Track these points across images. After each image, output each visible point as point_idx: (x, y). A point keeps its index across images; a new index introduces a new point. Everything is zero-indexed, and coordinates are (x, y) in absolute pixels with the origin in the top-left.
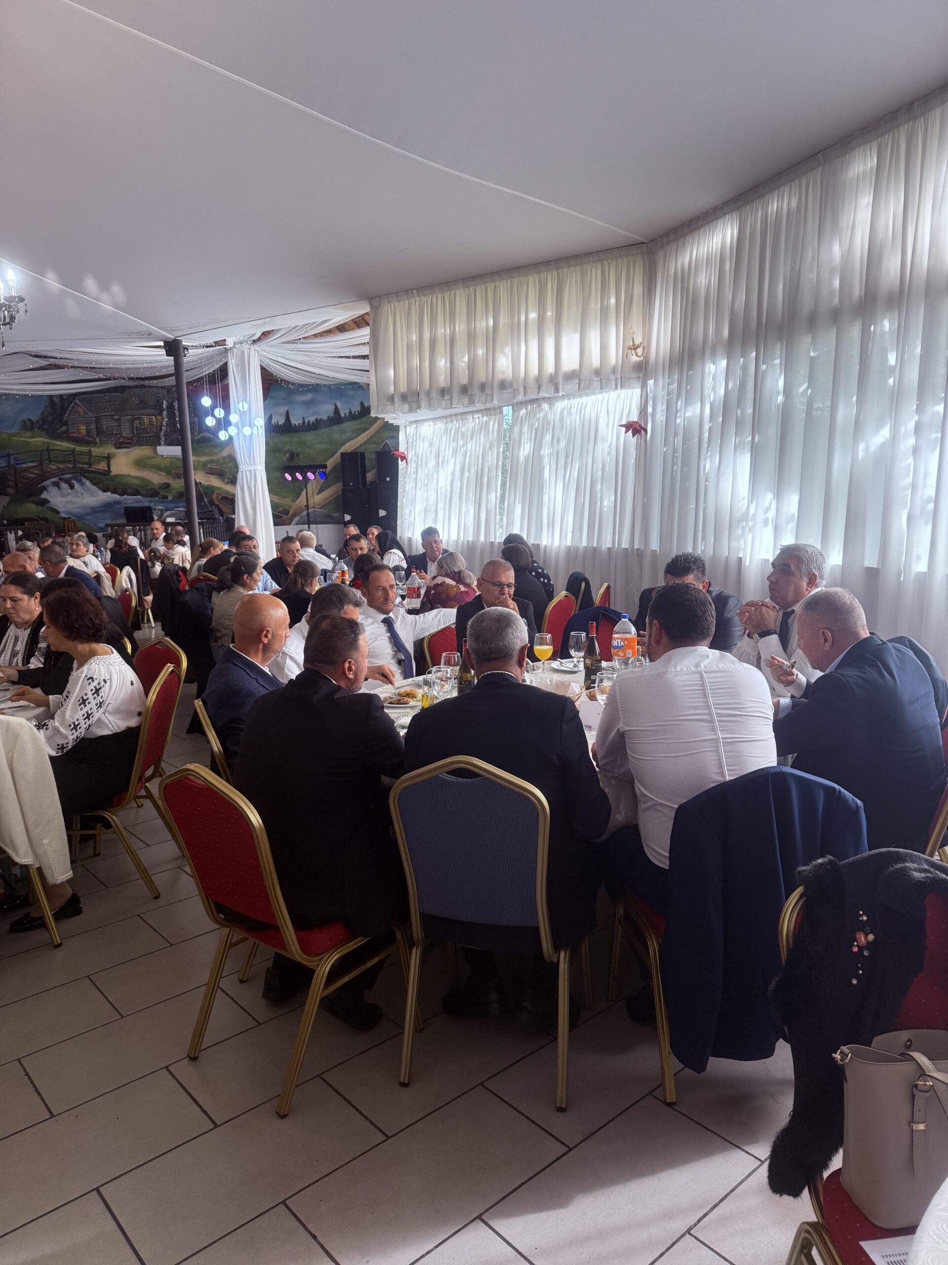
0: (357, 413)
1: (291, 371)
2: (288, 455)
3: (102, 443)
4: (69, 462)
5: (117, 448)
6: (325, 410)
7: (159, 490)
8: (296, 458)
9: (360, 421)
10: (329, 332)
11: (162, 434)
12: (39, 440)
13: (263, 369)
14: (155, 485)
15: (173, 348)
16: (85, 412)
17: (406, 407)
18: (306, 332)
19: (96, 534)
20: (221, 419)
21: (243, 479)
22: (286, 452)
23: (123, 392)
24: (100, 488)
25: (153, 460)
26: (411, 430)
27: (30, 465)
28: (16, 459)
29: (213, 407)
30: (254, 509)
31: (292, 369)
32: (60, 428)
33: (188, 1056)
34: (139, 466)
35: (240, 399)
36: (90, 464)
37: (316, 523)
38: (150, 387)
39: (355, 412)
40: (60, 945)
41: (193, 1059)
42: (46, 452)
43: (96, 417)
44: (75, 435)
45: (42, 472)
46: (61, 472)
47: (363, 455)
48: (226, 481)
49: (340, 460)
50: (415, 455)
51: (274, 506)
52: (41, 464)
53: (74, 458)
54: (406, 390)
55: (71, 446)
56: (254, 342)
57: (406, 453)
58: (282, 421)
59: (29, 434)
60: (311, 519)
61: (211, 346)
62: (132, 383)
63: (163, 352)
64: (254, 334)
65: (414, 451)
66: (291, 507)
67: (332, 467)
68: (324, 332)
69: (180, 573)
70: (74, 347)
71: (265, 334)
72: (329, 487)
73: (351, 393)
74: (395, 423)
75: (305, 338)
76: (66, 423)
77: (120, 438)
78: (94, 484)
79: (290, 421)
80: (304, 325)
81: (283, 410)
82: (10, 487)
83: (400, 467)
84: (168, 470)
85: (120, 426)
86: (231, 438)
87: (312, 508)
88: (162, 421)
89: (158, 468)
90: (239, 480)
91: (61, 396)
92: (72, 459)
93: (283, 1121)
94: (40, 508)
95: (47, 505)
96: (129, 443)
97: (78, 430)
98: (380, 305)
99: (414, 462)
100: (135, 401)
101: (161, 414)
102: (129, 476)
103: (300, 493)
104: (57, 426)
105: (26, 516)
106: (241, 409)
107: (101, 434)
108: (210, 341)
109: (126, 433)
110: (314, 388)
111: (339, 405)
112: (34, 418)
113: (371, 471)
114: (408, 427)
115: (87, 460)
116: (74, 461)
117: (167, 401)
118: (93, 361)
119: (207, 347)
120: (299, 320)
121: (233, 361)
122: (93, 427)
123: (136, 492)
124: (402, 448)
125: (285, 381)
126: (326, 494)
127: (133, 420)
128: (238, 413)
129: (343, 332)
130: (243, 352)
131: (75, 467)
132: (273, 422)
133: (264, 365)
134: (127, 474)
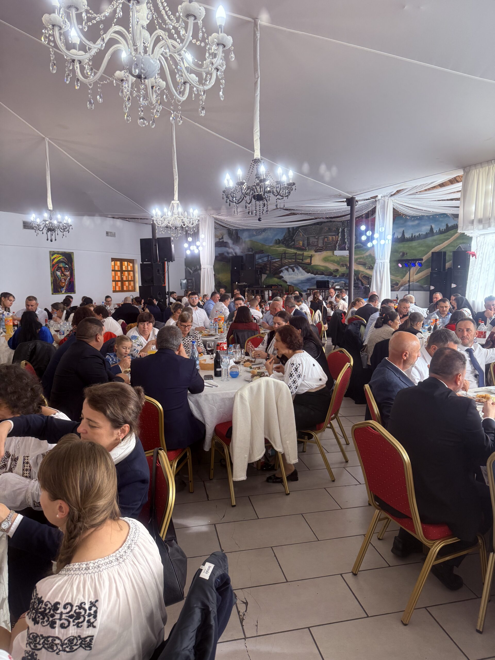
0: (443, 230)
1: (410, 210)
2: (401, 254)
3: (309, 250)
4: (293, 259)
5: (316, 252)
6: (425, 229)
7: (333, 272)
8: (405, 255)
9: (445, 234)
10: (434, 187)
11: (337, 245)
12: (282, 249)
13: (394, 209)
14: (331, 270)
15: (350, 202)
16: (303, 234)
17: (481, 226)
18: (422, 188)
19: (302, 293)
20: (369, 236)
21: (377, 267)
22: (401, 252)
23: (321, 225)
24: (306, 271)
25: (332, 257)
26: (481, 239)
27: (276, 260)
28: (271, 258)
29: (366, 230)
30: (381, 282)
31: (410, 209)
32: (291, 242)
33: (352, 572)
34: (325, 260)
35: (381, 226)
36: (302, 260)
37: (413, 290)
38: (334, 221)
39: (442, 229)
40: (288, 494)
41: (355, 575)
42: (284, 254)
43: (308, 238)
44: (297, 246)
45: (281, 263)
46: (291, 263)
47: (445, 253)
48: (367, 268)
49: (431, 256)
50: (482, 253)
51: (392, 281)
52: (281, 260)
53: (296, 257)
54: (482, 217)
55: (295, 251)
56: (392, 195)
57: (475, 252)
58: (400, 236)
59: (277, 246)
60: (410, 288)
61: (369, 199)
62: (326, 220)
63: (346, 204)
64: (392, 192)
65: (481, 251)
66: (400, 281)
67: (426, 260)
68: (431, 188)
69: (343, 314)
70: (304, 204)
71: (398, 192)
72: (423, 271)
73: (441, 219)
74: (471, 235)
75: (420, 192)
76: (294, 241)
77: (317, 247)
78: (304, 269)
79: (404, 235)
80: (421, 185)
81: (401, 230)
82: (268, 270)
83: (471, 260)
84: (338, 263)
85: (318, 241)
86: (373, 246)
87: (412, 282)
88: (338, 238)
89: (333, 261)
90: (375, 268)
91: (293, 228)
92: (295, 257)
93: (405, 627)
94: (279, 280)
95: (282, 279)
96: (322, 250)
97: (299, 243)
98: (470, 171)
99: (481, 257)
100: (326, 228)
101: (338, 235)
102: (319, 265)
103: (406, 274)
104: (290, 242)
105: (273, 284)
106: (381, 231)
107: (309, 245)
108: (369, 197)
109: (320, 245)
110: (420, 218)
111: (433, 226)
112: (280, 239)
113: (448, 262)
114: (478, 237)
115: (301, 258)
116: (296, 259)
117: (342, 228)
118: (310, 210)
119: (367, 200)
120: (419, 183)
121: (379, 206)
122: (306, 242)
123: (322, 274)
124: (473, 249)
125: (405, 215)
126: (420, 274)
127: (324, 239)
128: (379, 233)
129: (442, 187)
130: (385, 201)
131: (296, 261)
132: (395, 237)
133: (394, 207)
134: (319, 264)
